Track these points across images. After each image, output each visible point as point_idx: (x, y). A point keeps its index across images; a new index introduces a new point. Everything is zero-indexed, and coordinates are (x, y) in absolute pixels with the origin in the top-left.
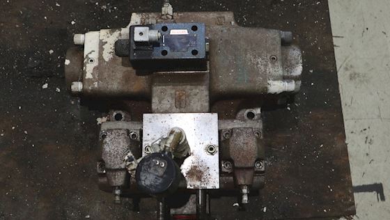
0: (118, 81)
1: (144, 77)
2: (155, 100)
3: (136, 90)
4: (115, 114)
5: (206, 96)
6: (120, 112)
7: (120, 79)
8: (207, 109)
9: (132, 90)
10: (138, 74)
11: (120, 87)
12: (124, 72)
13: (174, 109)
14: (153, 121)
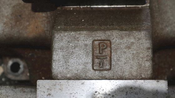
0: (5, 20)
1: (44, 14)
2: (58, 56)
3: (31, 35)
4: (10, 63)
5: (148, 48)
6: (18, 60)
7: (7, 17)
8: (149, 72)
9: (25, 35)
10: (35, 9)
11: (7, 30)
12: (14, 7)
13: (91, 73)
14: (52, 92)
